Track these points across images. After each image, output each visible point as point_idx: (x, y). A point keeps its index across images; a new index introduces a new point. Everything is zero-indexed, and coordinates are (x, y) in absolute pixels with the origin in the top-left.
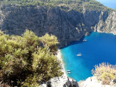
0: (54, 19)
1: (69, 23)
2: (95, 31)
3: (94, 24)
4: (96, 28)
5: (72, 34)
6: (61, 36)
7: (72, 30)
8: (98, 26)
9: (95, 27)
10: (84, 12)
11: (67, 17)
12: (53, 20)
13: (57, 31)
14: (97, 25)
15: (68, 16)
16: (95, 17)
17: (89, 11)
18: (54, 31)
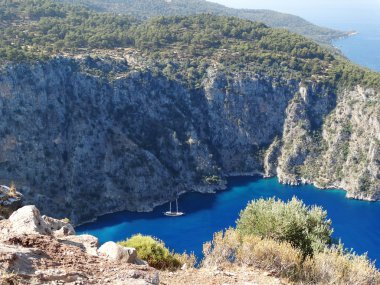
0: (23, 109)
3: (264, 140)
5: (115, 180)
6: (53, 185)
7: (120, 159)
8: (283, 151)
9: (268, 153)
10: (208, 84)
12: (19, 112)
13: (38, 159)
14: (281, 144)
15: (116, 99)
16: (269, 108)
17: (231, 81)
18: (21, 159)
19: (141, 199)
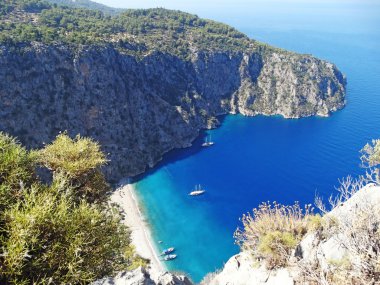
0: (100, 84)
1: (154, 94)
2: (233, 112)
3: (227, 91)
4: (236, 103)
5: (165, 129)
6: (130, 140)
7: (165, 114)
8: (240, 97)
9: (232, 101)
10: (194, 57)
11: (145, 75)
12: (98, 87)
13: (117, 122)
14: (238, 93)
15: (148, 72)
16: (229, 71)
17: (208, 55)
18: (104, 124)
19: (184, 139)
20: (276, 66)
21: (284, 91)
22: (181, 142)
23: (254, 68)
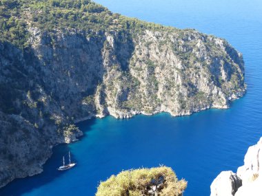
2: (100, 115)
3: (89, 86)
4: (103, 101)
8: (108, 93)
10: (35, 42)
14: (104, 87)
16: (88, 58)
17: (55, 37)
19: (29, 163)
20: (152, 46)
21: (166, 79)
22: (26, 168)
23: (123, 52)
